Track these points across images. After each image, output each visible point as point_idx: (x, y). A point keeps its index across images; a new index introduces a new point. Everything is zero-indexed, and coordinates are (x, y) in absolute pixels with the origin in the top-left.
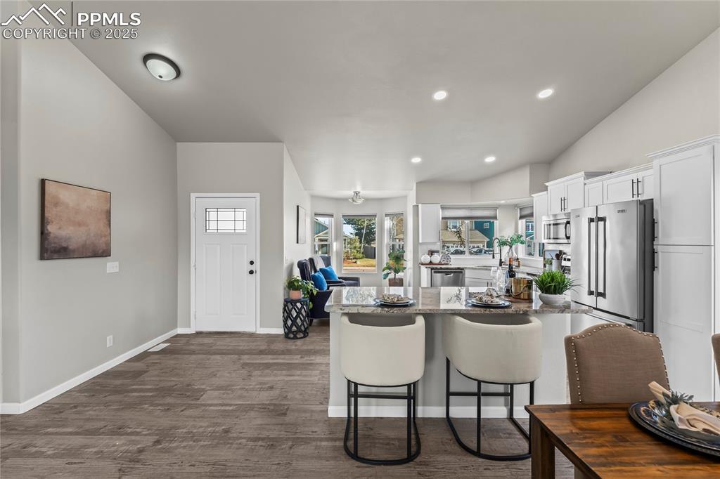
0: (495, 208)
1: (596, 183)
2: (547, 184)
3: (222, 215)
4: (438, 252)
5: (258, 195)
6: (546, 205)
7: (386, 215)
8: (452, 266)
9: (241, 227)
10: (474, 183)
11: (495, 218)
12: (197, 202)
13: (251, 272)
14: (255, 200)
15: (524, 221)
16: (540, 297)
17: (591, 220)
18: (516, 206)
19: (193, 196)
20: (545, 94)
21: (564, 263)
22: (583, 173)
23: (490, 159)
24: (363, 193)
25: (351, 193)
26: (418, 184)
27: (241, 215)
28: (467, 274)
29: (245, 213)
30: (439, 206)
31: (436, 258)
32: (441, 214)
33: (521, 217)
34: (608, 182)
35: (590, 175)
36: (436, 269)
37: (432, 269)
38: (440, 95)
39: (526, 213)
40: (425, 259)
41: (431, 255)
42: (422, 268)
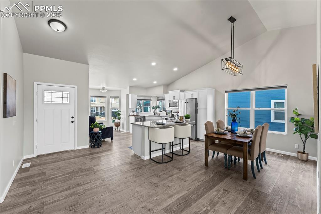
0: (151, 97)
1: (182, 93)
2: (169, 92)
3: (54, 94)
4: (135, 111)
5: (76, 87)
6: (168, 97)
7: (111, 97)
8: (139, 116)
9: (66, 101)
10: (147, 88)
11: (151, 100)
12: (38, 87)
13: (72, 122)
14: (74, 89)
16: (185, 120)
17: (185, 102)
18: (156, 96)
19: (35, 83)
20: (175, 69)
21: (173, 113)
22: (179, 90)
23: (155, 82)
24: (106, 87)
25: (101, 87)
26: (130, 87)
27: (66, 95)
28: (146, 118)
29: (69, 94)
30: (136, 95)
31: (135, 113)
32: (137, 98)
33: (158, 100)
34: (186, 93)
35: (181, 91)
36: (138, 117)
37: (136, 117)
38: (154, 64)
39: (159, 99)
40: (132, 114)
41: (133, 112)
42: (130, 117)
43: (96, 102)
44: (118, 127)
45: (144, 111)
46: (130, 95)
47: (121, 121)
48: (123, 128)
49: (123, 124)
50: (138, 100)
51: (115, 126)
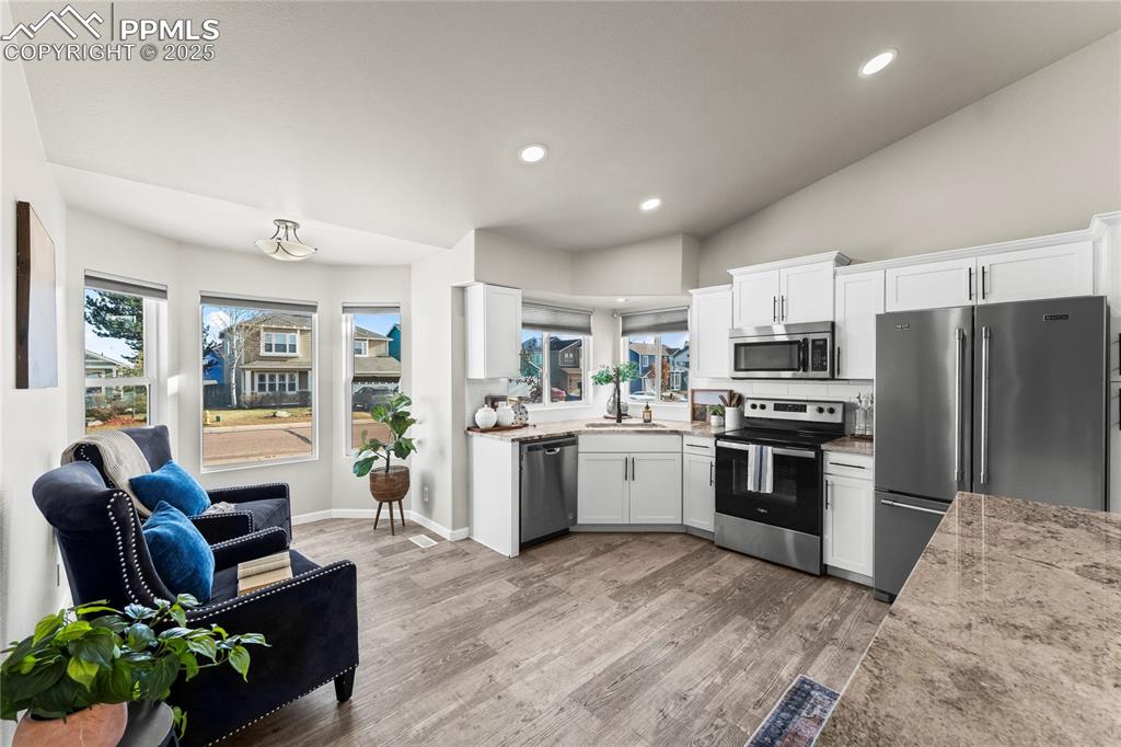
0: (588, 314)
2: (731, 272)
10: (578, 254)
11: (588, 330)
15: (626, 338)
18: (616, 312)
22: (834, 254)
23: (651, 204)
26: (481, 233)
28: (583, 445)
30: (519, 296)
31: (506, 414)
32: (521, 313)
33: (625, 333)
36: (533, 441)
37: (522, 441)
39: (633, 324)
40: (485, 416)
41: (494, 407)
42: (478, 439)
43: (298, 353)
44: (395, 504)
45: (554, 397)
46: (477, 294)
47: (416, 464)
48: (427, 506)
49: (427, 487)
50: (525, 325)
51: (376, 496)
